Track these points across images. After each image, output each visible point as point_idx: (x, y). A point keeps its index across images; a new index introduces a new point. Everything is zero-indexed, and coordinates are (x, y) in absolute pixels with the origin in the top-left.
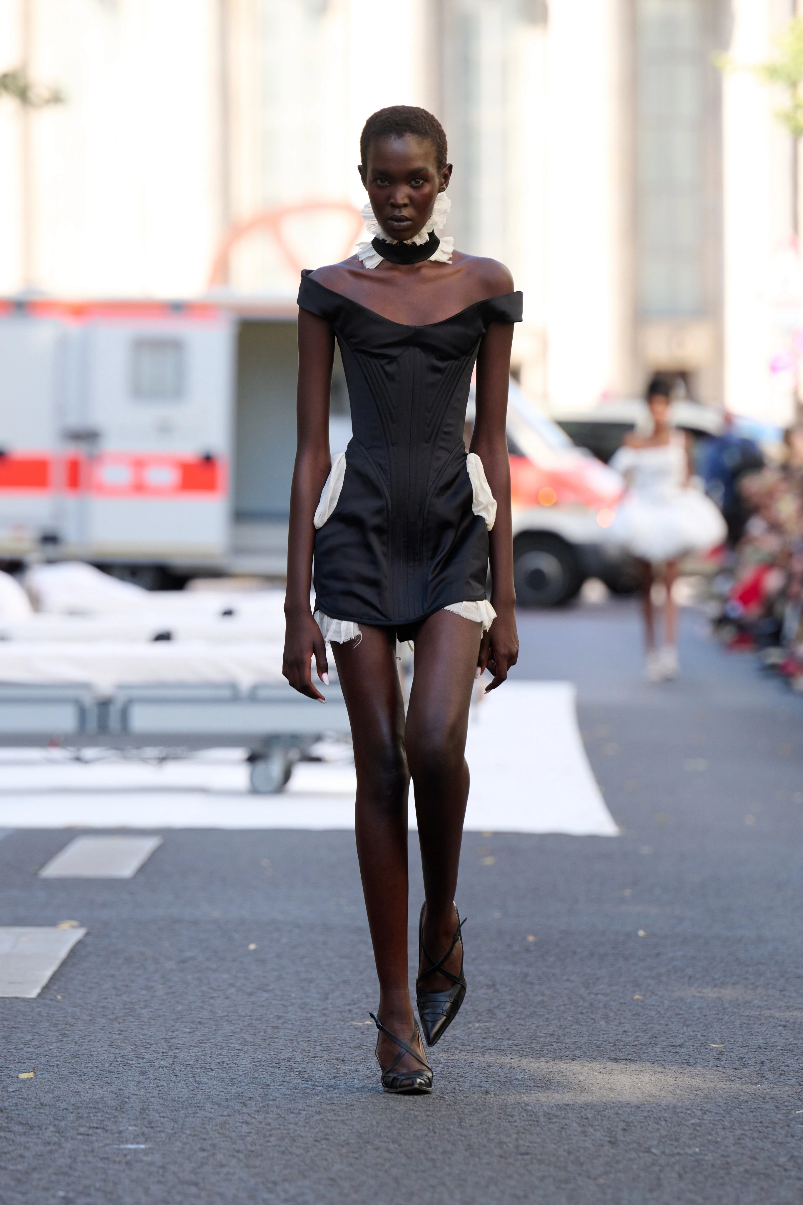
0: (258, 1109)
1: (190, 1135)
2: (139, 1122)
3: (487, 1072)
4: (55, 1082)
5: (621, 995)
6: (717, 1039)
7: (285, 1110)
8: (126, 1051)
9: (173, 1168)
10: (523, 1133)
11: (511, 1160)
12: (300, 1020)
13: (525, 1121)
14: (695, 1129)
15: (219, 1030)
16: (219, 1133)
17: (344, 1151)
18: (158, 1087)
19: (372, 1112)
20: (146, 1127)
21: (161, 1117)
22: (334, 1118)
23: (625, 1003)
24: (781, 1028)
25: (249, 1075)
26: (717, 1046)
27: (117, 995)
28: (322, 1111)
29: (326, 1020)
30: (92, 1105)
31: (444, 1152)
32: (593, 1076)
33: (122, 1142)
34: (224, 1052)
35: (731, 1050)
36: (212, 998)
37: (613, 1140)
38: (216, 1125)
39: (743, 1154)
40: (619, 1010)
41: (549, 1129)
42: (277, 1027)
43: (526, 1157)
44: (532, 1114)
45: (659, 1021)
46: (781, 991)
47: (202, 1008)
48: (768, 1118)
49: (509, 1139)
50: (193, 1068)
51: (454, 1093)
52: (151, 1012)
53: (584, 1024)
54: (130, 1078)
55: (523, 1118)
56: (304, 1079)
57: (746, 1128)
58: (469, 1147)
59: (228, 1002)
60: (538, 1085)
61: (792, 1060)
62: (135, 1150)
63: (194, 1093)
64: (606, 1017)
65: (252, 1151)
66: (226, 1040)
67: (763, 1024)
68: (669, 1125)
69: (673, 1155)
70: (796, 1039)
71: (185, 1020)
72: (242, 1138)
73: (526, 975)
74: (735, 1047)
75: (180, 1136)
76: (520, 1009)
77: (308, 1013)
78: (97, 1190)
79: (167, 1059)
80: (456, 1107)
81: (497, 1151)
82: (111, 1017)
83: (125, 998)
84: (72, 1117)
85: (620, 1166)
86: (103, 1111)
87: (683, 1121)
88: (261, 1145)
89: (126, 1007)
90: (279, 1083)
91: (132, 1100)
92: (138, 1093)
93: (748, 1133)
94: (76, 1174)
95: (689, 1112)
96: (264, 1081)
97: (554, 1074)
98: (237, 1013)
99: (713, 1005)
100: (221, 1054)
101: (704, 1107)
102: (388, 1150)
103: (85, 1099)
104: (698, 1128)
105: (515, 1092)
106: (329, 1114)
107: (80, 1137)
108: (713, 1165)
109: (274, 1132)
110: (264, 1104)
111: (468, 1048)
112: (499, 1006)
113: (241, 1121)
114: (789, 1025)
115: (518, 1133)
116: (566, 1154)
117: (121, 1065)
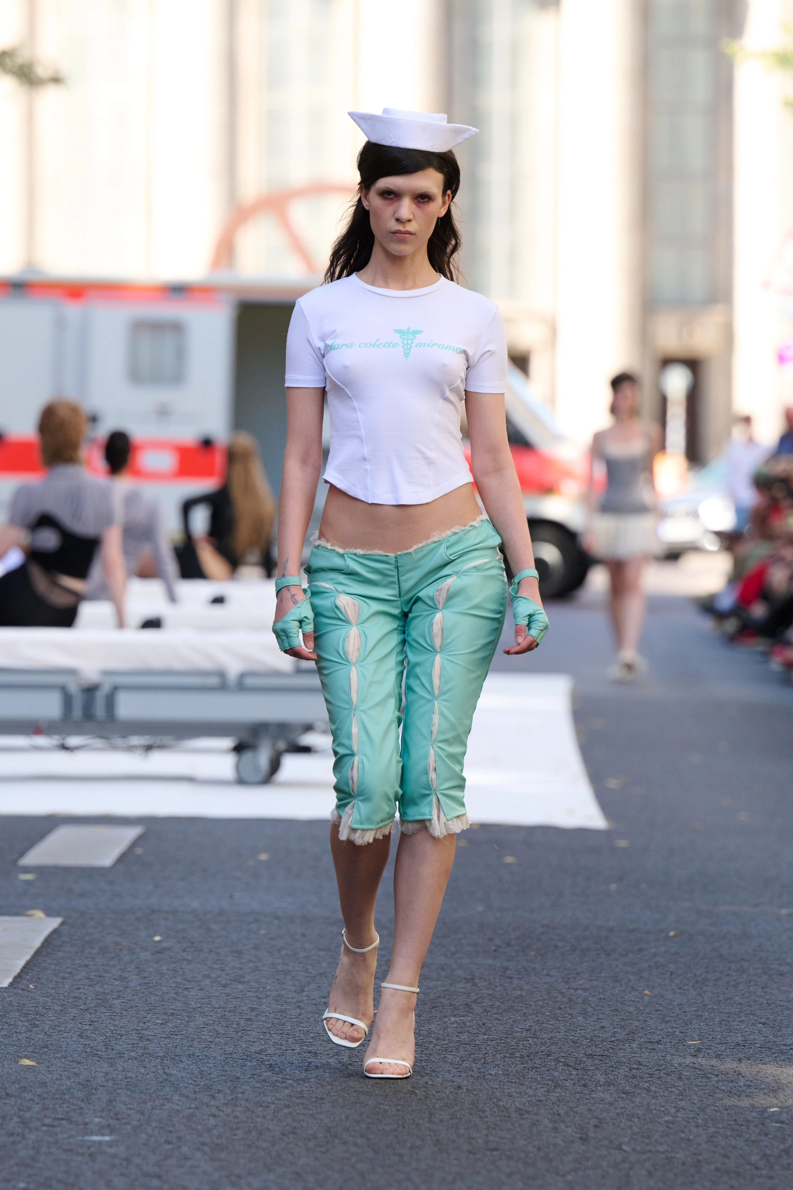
0: (226, 1102)
1: (156, 1127)
2: (105, 1114)
3: (460, 1067)
4: (22, 1073)
5: (601, 990)
6: (695, 1036)
7: (254, 1103)
8: (96, 1042)
9: (137, 1160)
10: (494, 1129)
11: (479, 1156)
12: (274, 1012)
13: (496, 1116)
14: (668, 1127)
15: (190, 1022)
16: (185, 1126)
17: (311, 1145)
18: (126, 1078)
19: (342, 1107)
20: (112, 1118)
21: (127, 1109)
22: (304, 1111)
23: (604, 999)
24: (761, 1025)
25: (220, 1068)
26: (695, 1042)
27: (90, 986)
28: (291, 1105)
29: (300, 1013)
30: (58, 1096)
31: (412, 1148)
32: (567, 1072)
33: (87, 1134)
34: (195, 1044)
35: (708, 1047)
36: (186, 989)
37: (584, 1136)
38: (183, 1118)
39: (714, 1152)
40: (597, 1006)
41: (520, 1126)
42: (250, 1020)
43: (495, 1153)
44: (504, 1109)
45: (638, 1017)
46: (763, 988)
47: (175, 999)
48: (742, 1116)
49: (478, 1135)
50: (162, 1060)
51: (426, 1087)
52: (124, 1002)
53: (561, 1019)
54: (98, 1069)
55: (494, 1114)
56: (275, 1072)
57: (720, 1126)
58: (438, 1142)
59: (202, 994)
60: (512, 1081)
61: (770, 1058)
62: (100, 1143)
63: (162, 1085)
64: (584, 1013)
65: (218, 1144)
66: (198, 1032)
67: (743, 1021)
68: (642, 1122)
69: (643, 1152)
70: (776, 1036)
71: (157, 1011)
72: (209, 1130)
73: (507, 969)
74: (713, 1044)
75: (146, 1129)
76: (498, 1004)
77: (282, 1005)
78: (59, 1181)
79: (137, 1051)
80: (427, 1102)
81: (466, 1147)
82: (83, 1007)
83: (98, 988)
84: (37, 1108)
85: (590, 1163)
86: (69, 1102)
87: (656, 1119)
88: (227, 1138)
89: (98, 997)
90: (249, 1076)
91: (99, 1092)
92: (105, 1084)
93: (721, 1131)
94: (39, 1165)
95: (663, 1109)
96: (234, 1074)
97: (528, 1069)
98: (211, 1005)
99: (693, 1001)
100: (192, 1046)
101: (678, 1104)
102: (356, 1145)
103: (52, 1089)
104: (671, 1125)
105: (487, 1087)
106: (298, 1108)
107: (44, 1128)
108: (684, 1163)
109: (241, 1125)
110: (233, 1097)
111: (443, 1042)
112: (476, 1000)
113: (209, 1113)
114: (769, 1023)
115: (488, 1128)
116: (535, 1151)
117: (89, 1056)
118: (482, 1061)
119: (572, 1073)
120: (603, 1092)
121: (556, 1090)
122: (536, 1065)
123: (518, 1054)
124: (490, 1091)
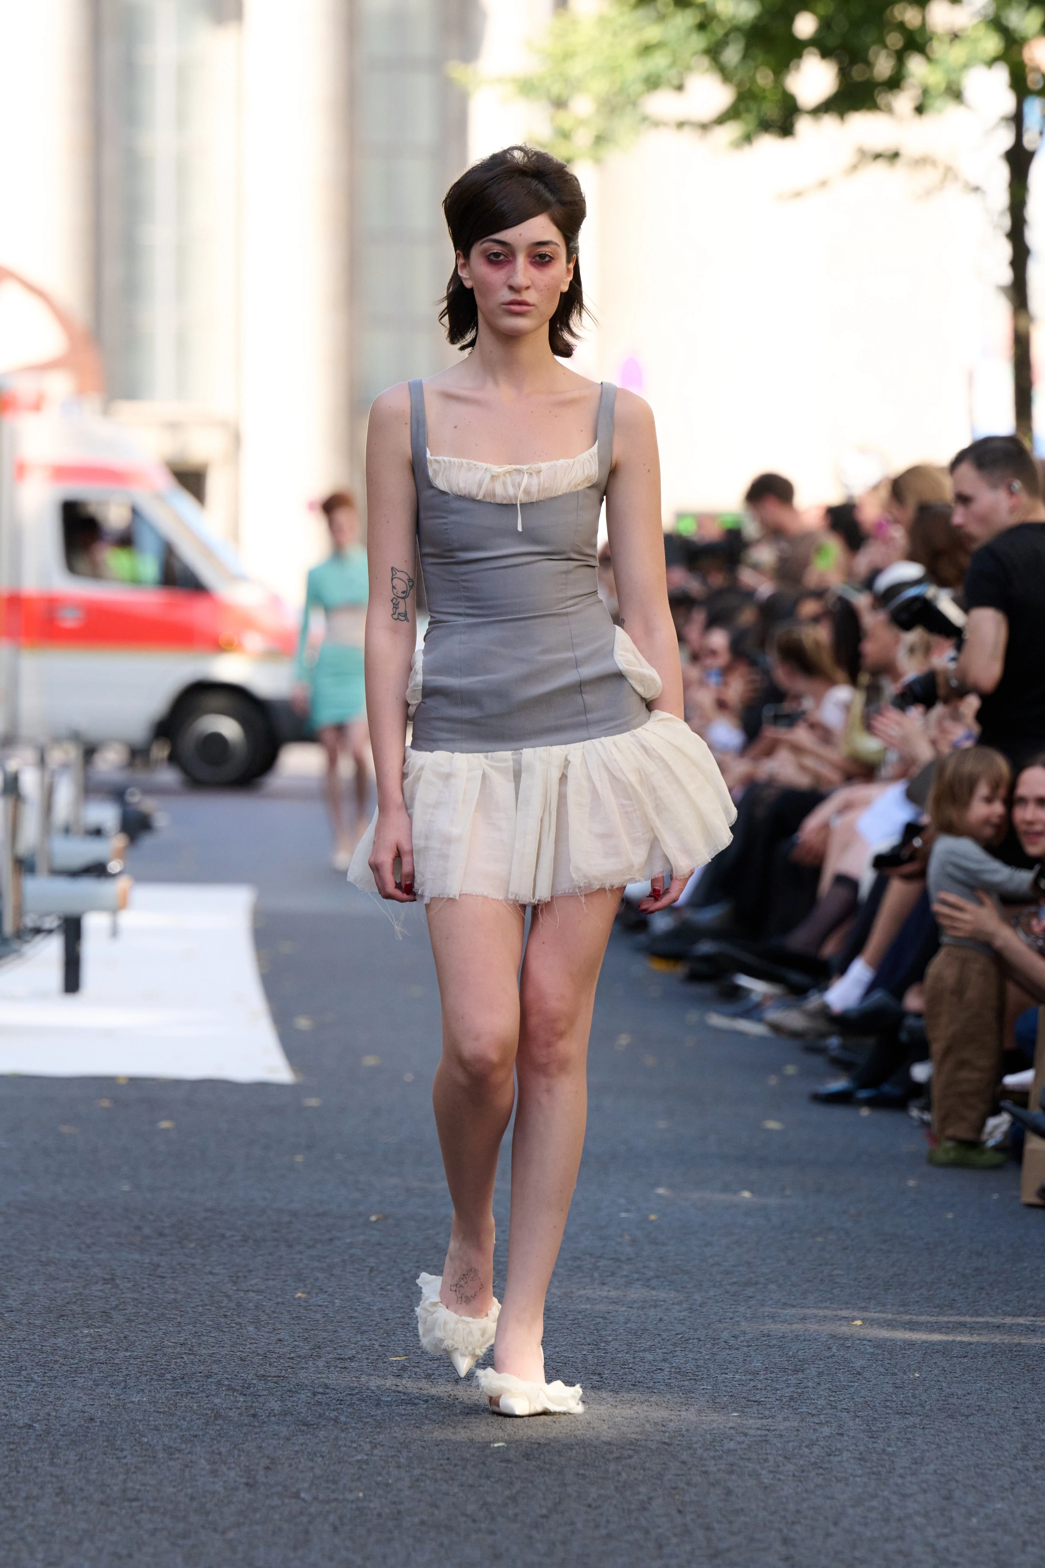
3: (94, 1393)
6: (399, 1350)
14: (360, 1468)
26: (399, 1358)
32: (232, 1398)
35: (416, 1365)
37: (251, 1481)
41: (169, 1468)
48: (457, 1454)
57: (428, 1464)
60: (160, 1410)
68: (327, 1461)
69: (327, 1502)
74: (422, 1361)
87: (345, 1458)
93: (429, 1473)
95: (355, 1445)
97: (182, 1395)
101: (376, 1440)
104: (364, 1467)
112: (117, 1306)
118: (123, 1384)
119: (238, 1399)
120: (278, 1424)
121: (217, 1422)
122: (191, 1390)
123: (168, 1376)
124: (131, 1423)
